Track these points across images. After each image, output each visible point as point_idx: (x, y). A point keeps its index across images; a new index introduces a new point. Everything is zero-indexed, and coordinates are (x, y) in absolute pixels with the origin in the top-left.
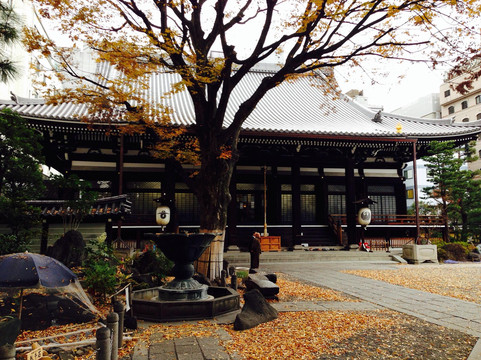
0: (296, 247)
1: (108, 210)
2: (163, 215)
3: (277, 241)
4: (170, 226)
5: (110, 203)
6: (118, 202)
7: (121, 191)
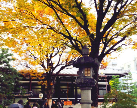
0: (76, 104)
1: (28, 95)
2: (41, 95)
3: (71, 102)
4: (43, 98)
5: (28, 93)
6: (30, 93)
7: (31, 90)
